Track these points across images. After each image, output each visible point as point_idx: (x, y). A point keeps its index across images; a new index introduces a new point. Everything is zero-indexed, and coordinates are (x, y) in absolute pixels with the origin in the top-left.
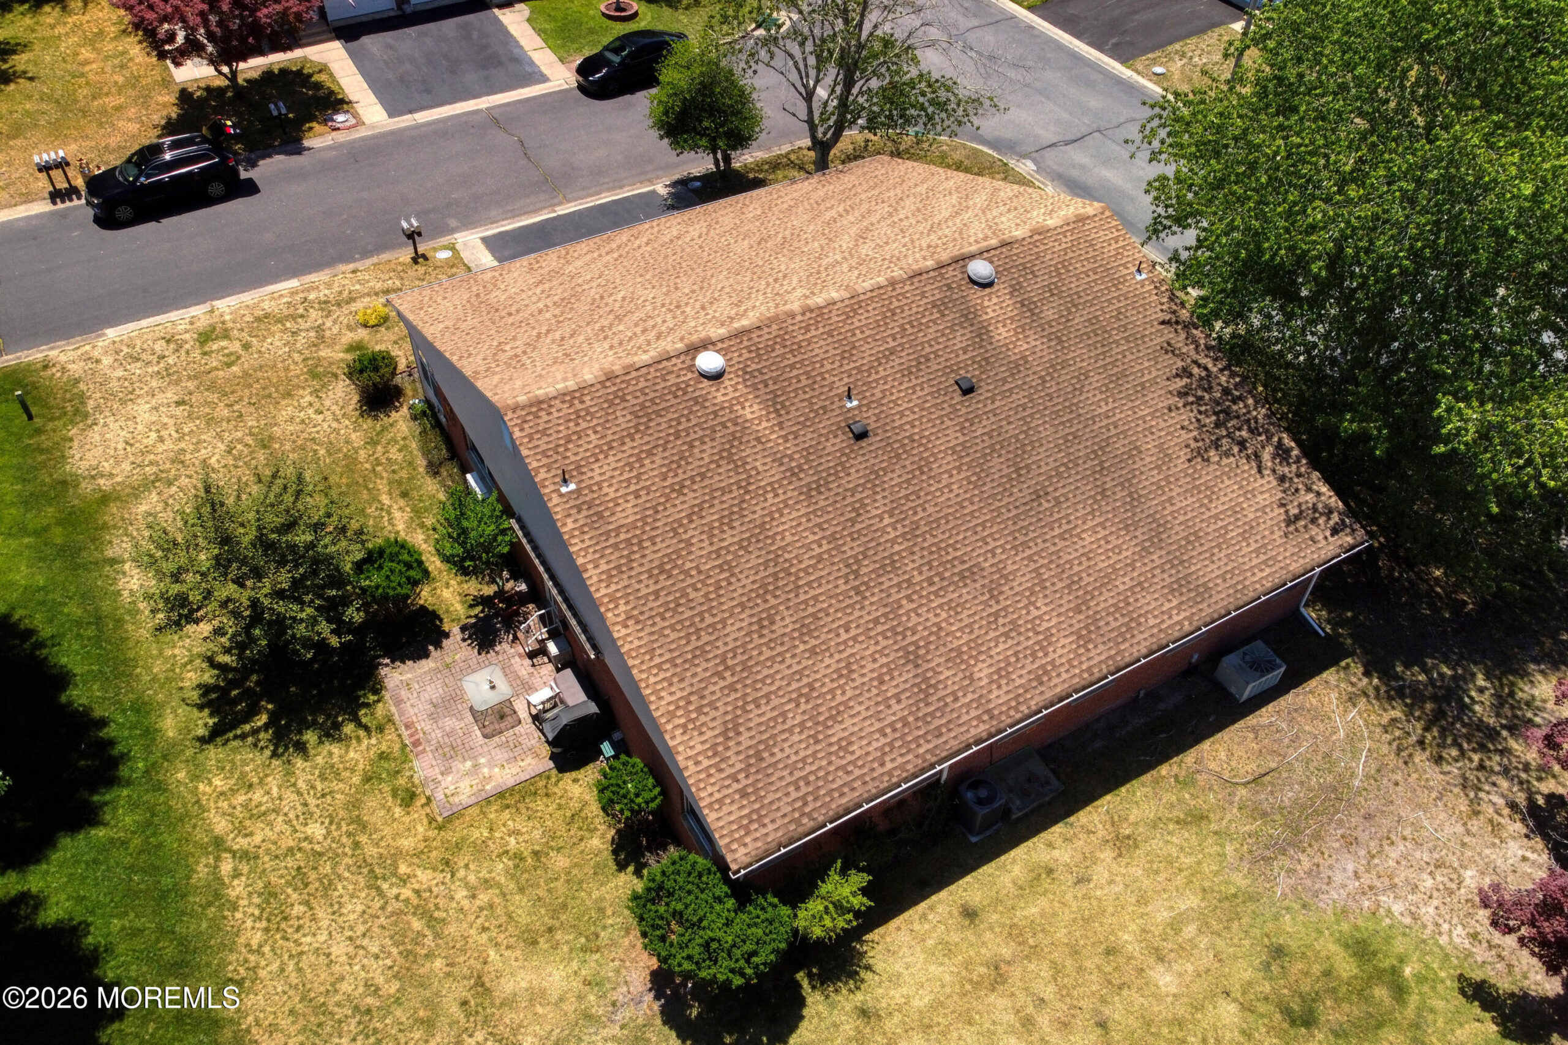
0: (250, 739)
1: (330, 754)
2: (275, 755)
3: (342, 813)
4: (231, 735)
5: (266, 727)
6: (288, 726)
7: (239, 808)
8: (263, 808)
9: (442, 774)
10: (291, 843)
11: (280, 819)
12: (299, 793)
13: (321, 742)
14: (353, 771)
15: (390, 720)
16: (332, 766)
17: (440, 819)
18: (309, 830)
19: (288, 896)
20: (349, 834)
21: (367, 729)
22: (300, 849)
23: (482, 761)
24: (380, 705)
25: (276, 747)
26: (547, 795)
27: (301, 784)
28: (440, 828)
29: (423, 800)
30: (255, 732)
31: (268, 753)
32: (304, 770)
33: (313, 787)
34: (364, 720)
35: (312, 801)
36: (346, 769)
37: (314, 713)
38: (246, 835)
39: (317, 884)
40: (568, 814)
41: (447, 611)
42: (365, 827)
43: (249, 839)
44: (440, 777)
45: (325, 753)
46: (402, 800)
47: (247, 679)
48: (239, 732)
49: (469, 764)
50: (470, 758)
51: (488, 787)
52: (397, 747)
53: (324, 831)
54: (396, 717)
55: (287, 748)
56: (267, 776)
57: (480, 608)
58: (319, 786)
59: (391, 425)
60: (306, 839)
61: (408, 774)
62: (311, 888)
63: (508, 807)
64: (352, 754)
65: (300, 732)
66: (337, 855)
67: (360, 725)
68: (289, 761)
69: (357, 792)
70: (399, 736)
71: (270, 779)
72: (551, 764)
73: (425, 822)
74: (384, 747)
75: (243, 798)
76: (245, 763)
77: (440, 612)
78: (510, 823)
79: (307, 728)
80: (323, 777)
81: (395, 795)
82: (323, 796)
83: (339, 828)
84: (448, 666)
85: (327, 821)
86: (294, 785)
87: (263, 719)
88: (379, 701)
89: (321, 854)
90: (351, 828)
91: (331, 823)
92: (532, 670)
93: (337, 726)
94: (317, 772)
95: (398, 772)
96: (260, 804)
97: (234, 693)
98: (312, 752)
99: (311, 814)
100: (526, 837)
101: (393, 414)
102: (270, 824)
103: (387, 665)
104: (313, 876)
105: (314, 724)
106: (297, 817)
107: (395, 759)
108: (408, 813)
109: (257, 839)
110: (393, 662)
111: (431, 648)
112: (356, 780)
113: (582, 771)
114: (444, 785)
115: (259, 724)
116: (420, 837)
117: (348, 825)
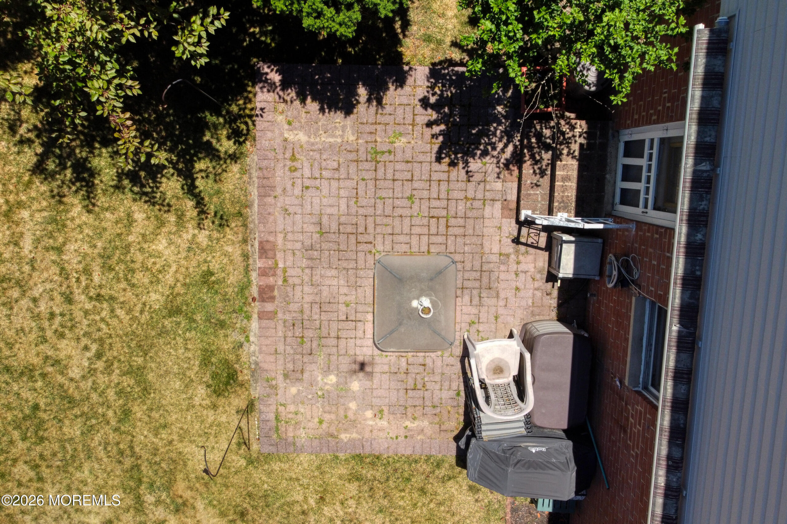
1: (129, 221)
10: (33, 359)
11: (25, 305)
12: (63, 271)
15: (241, 212)
16: (126, 250)
17: (255, 446)
18: (64, 350)
19: (11, 442)
20: (120, 391)
22: (44, 376)
23: (355, 386)
29: (243, 402)
30: (16, 99)
31: (29, 157)
34: (200, 185)
35: (79, 299)
36: (145, 269)
42: (145, 393)
46: (213, 378)
49: (332, 380)
50: (337, 372)
51: (344, 437)
58: (97, 275)
61: (236, 337)
70: (246, 256)
73: (233, 438)
80: (106, 262)
81: (205, 362)
84: (375, 154)
85: (94, 347)
86: (59, 250)
88: (235, 158)
89: (72, 402)
90: (125, 382)
91: (99, 355)
93: (154, 171)
95: (222, 324)
106: (52, 315)
107: (225, 298)
108: (214, 407)
110: (285, 85)
114: (281, 396)
117: (124, 374)
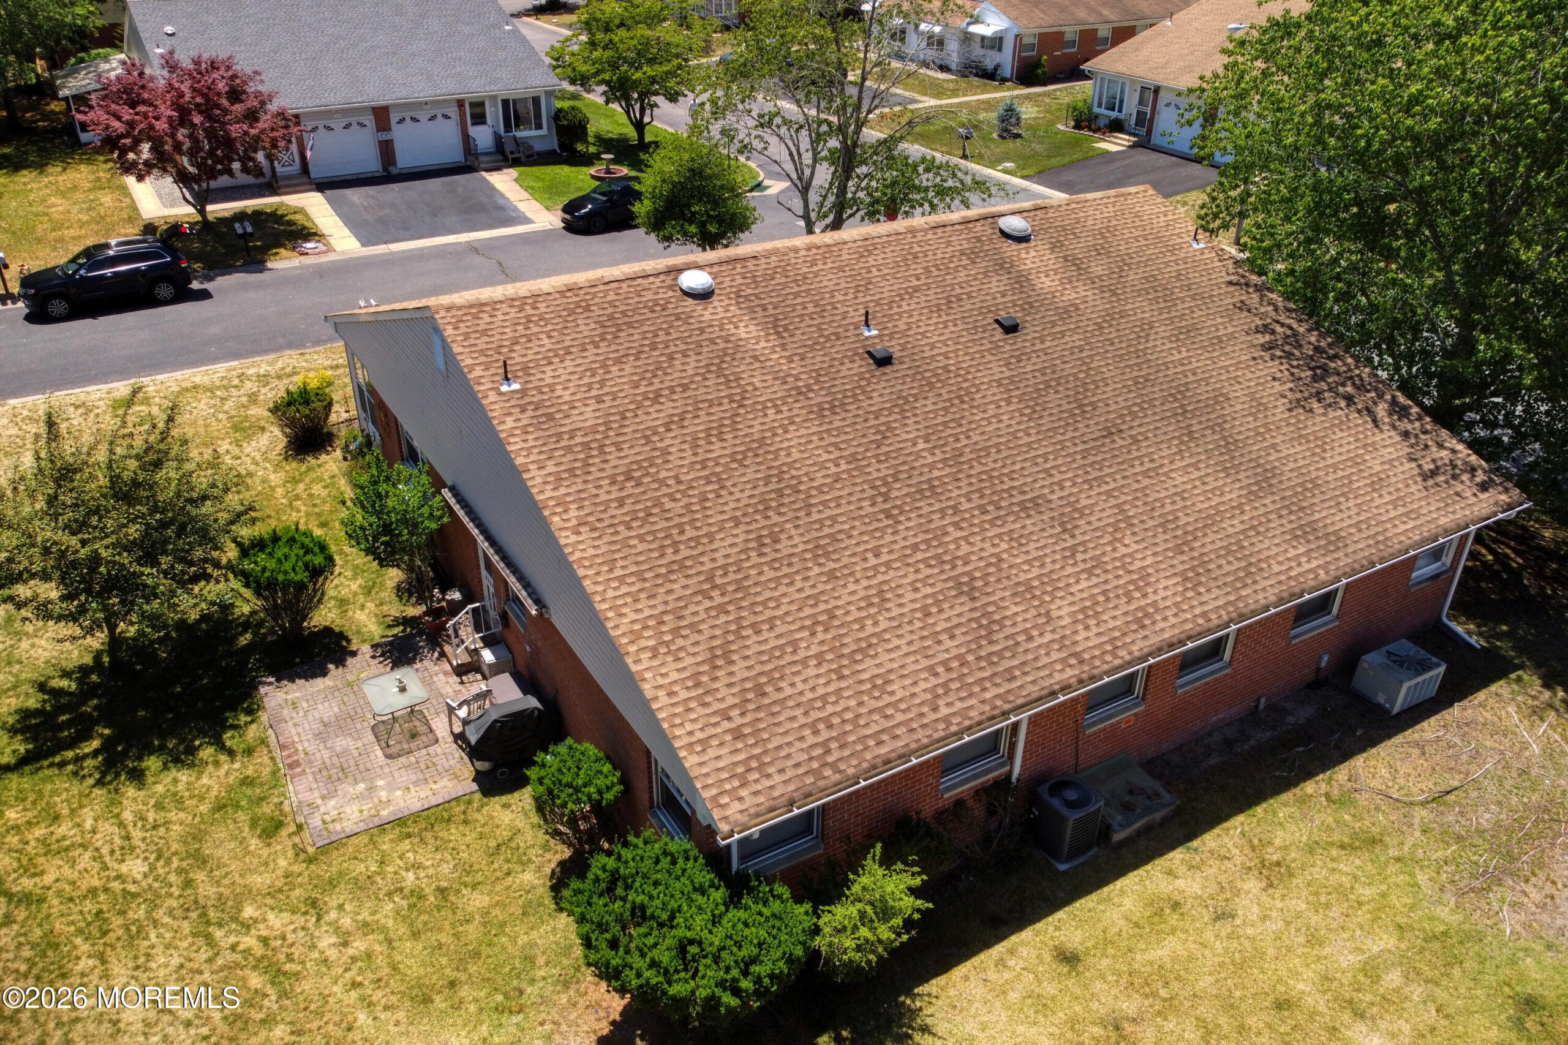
0: (70, 767)
1: (175, 781)
2: (100, 783)
3: (175, 846)
4: (46, 763)
5: (95, 753)
6: (125, 754)
7: (33, 843)
8: (67, 843)
9: (323, 798)
10: (96, 882)
11: (88, 854)
12: (121, 825)
13: (165, 767)
14: (202, 799)
15: (263, 742)
16: (175, 794)
17: (311, 850)
18: (124, 869)
19: (75, 947)
20: (180, 871)
21: (231, 753)
22: (106, 890)
23: (381, 783)
24: (254, 726)
25: (104, 774)
26: (465, 822)
27: (128, 816)
28: (310, 861)
29: (292, 828)
30: (78, 759)
31: (91, 781)
32: (135, 800)
33: (143, 819)
34: (228, 743)
35: (137, 834)
36: (192, 797)
37: (163, 737)
38: (35, 875)
39: (120, 932)
40: (493, 844)
41: (358, 632)
42: (205, 862)
43: (37, 880)
44: (319, 802)
45: (169, 779)
46: (263, 831)
47: (84, 703)
48: (57, 759)
49: (362, 786)
50: (363, 780)
51: (384, 813)
52: (266, 771)
53: (146, 869)
54: (272, 739)
55: (117, 775)
56: (81, 806)
57: (401, 628)
58: (151, 816)
59: (319, 466)
60: (118, 877)
61: (276, 800)
62: (111, 938)
63: (409, 836)
64: (205, 780)
65: (140, 758)
66: (159, 896)
67: (222, 747)
68: (116, 790)
69: (202, 822)
70: (272, 758)
71: (85, 810)
72: (475, 787)
73: (291, 853)
74: (250, 771)
75: (42, 832)
76: (54, 793)
77: (349, 634)
78: (410, 855)
79: (150, 754)
80: (159, 806)
81: (254, 825)
82: (155, 827)
83: (168, 862)
84: (350, 685)
85: (153, 857)
86: (118, 816)
87: (96, 744)
88: (252, 722)
89: (135, 896)
90: (185, 864)
91: (158, 859)
92: (460, 687)
93: (191, 751)
94: (152, 802)
95: (262, 799)
96: (64, 838)
97: (63, 718)
98: (150, 780)
99: (133, 849)
100: (431, 871)
101: (324, 457)
102: (73, 863)
103: (270, 684)
104: (117, 922)
105: (162, 749)
106: (112, 852)
107: (262, 784)
108: (269, 845)
109: (48, 879)
110: (278, 680)
111: (331, 666)
112: (204, 808)
113: (516, 795)
114: (323, 809)
115: (87, 750)
116: (280, 873)
117: (182, 860)
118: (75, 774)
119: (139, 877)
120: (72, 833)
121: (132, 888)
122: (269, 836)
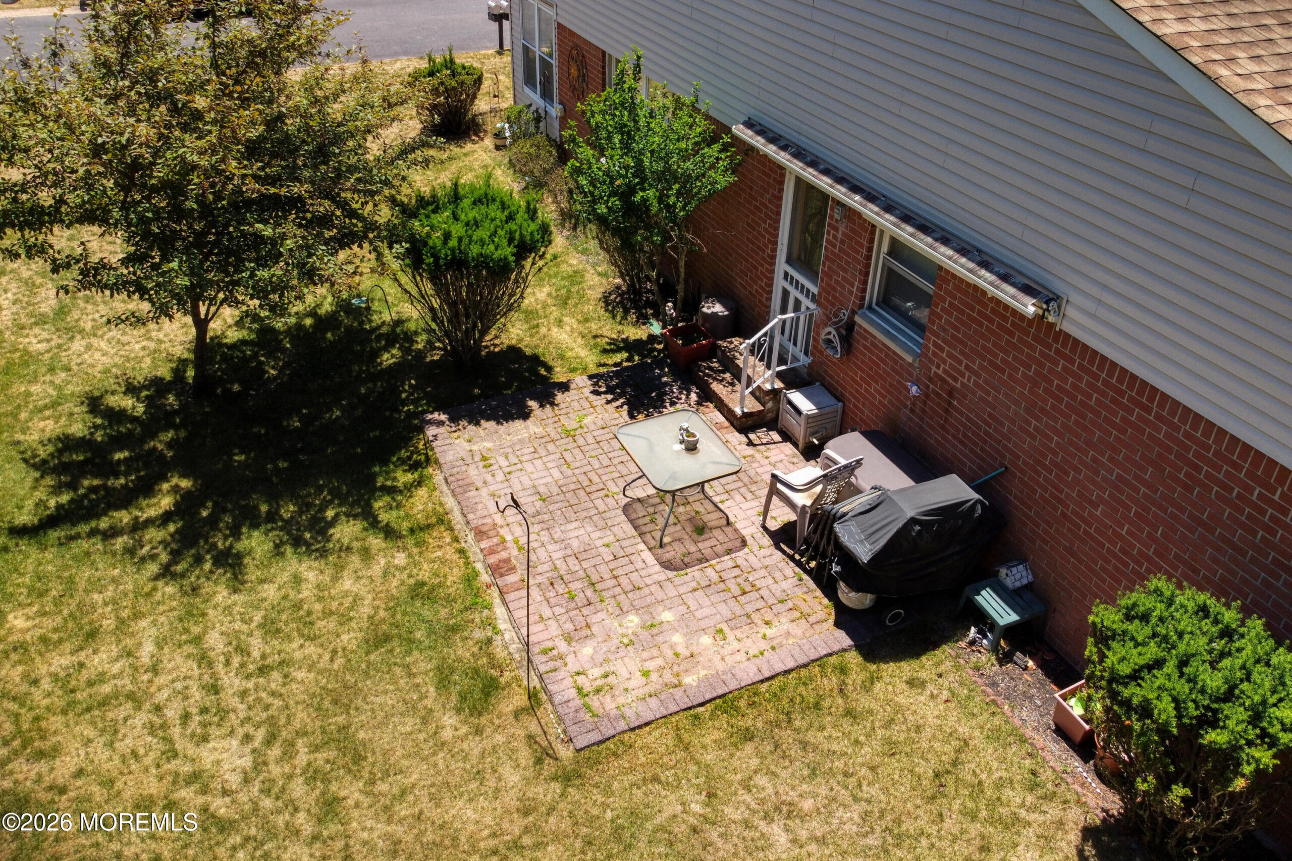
0: (120, 542)
1: (297, 580)
2: (166, 573)
3: (301, 717)
4: (84, 528)
6: (213, 522)
7: (46, 684)
8: (106, 689)
9: (568, 639)
13: (278, 551)
15: (442, 520)
17: (565, 753)
21: (389, 533)
23: (667, 616)
24: (422, 492)
25: (176, 556)
26: (850, 715)
27: (215, 641)
28: (567, 778)
31: (153, 568)
34: (384, 517)
36: (327, 614)
37: (274, 497)
38: (41, 755)
43: (42, 766)
44: (562, 646)
45: (285, 577)
46: (463, 698)
48: (104, 524)
49: (633, 620)
50: (636, 609)
51: (691, 681)
53: (246, 762)
54: (456, 517)
55: (198, 560)
56: (137, 616)
60: (195, 776)
64: (347, 584)
65: (236, 533)
66: (272, 833)
67: (373, 523)
68: (195, 589)
69: (348, 667)
71: (143, 623)
72: (843, 639)
73: (525, 756)
75: (65, 661)
76: (96, 585)
79: (255, 526)
80: (270, 629)
83: (289, 753)
84: (569, 434)
87: (166, 502)
88: (419, 483)
92: (750, 451)
96: (102, 678)
98: (255, 575)
102: (112, 732)
103: (441, 424)
105: (272, 517)
109: (64, 768)
110: (453, 420)
111: (533, 404)
116: (510, 799)
118: (130, 551)
119: (234, 781)
120: (116, 668)
121: (220, 806)
122: (477, 711)
